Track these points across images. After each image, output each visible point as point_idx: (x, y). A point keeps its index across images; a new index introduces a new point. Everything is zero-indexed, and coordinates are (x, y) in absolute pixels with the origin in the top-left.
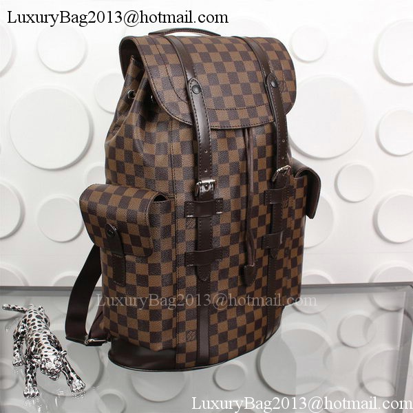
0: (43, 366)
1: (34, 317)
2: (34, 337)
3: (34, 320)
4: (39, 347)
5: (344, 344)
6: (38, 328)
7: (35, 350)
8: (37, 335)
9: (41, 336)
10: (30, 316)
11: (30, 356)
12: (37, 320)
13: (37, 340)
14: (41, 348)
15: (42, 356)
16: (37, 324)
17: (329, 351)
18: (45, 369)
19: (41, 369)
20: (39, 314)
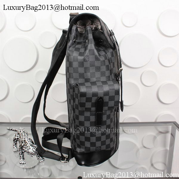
0: (28, 151)
1: (22, 132)
2: (23, 140)
3: (22, 133)
4: (25, 143)
5: (145, 147)
6: (24, 136)
7: (24, 145)
8: (24, 139)
9: (26, 139)
10: (20, 132)
11: (22, 147)
12: (23, 133)
13: (24, 141)
14: (26, 144)
15: (27, 147)
16: (23, 135)
17: (138, 150)
18: (29, 152)
19: (27, 152)
20: (24, 131)
